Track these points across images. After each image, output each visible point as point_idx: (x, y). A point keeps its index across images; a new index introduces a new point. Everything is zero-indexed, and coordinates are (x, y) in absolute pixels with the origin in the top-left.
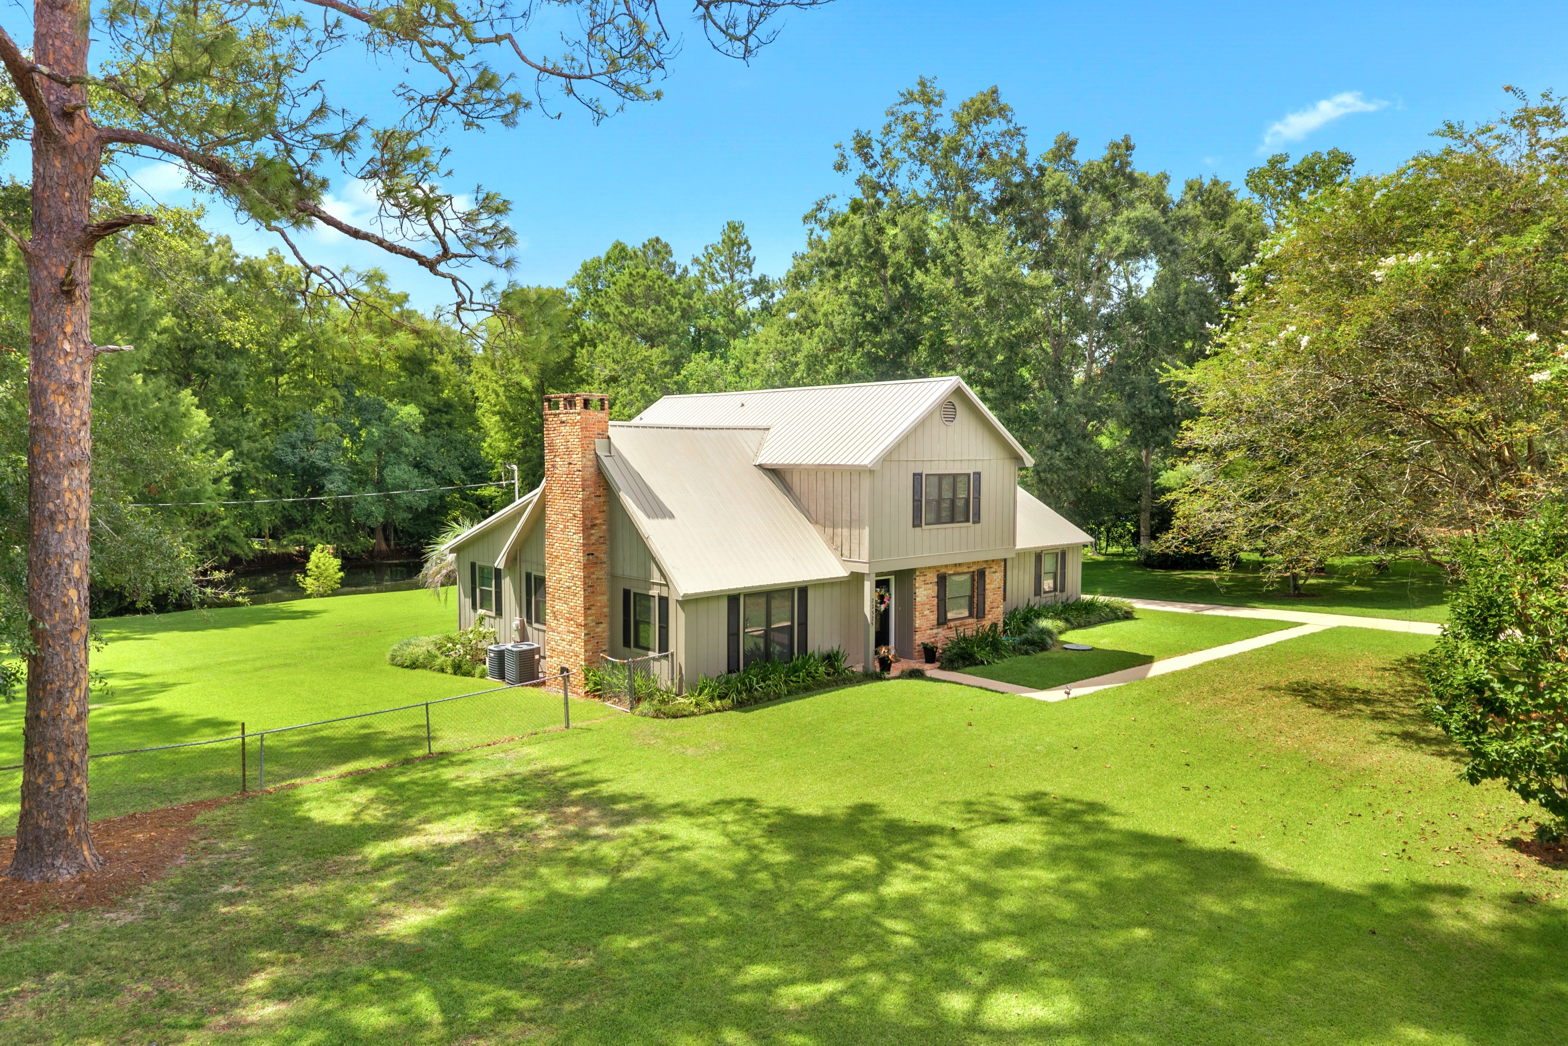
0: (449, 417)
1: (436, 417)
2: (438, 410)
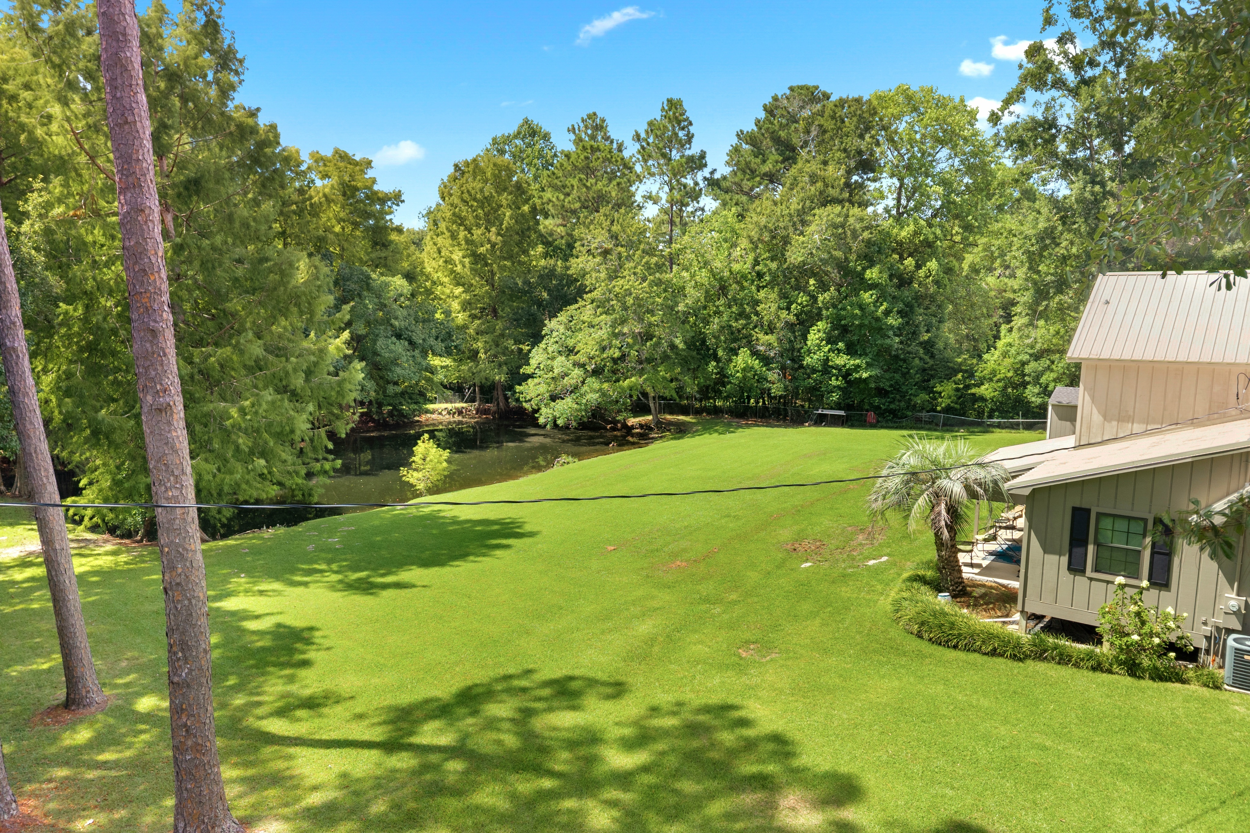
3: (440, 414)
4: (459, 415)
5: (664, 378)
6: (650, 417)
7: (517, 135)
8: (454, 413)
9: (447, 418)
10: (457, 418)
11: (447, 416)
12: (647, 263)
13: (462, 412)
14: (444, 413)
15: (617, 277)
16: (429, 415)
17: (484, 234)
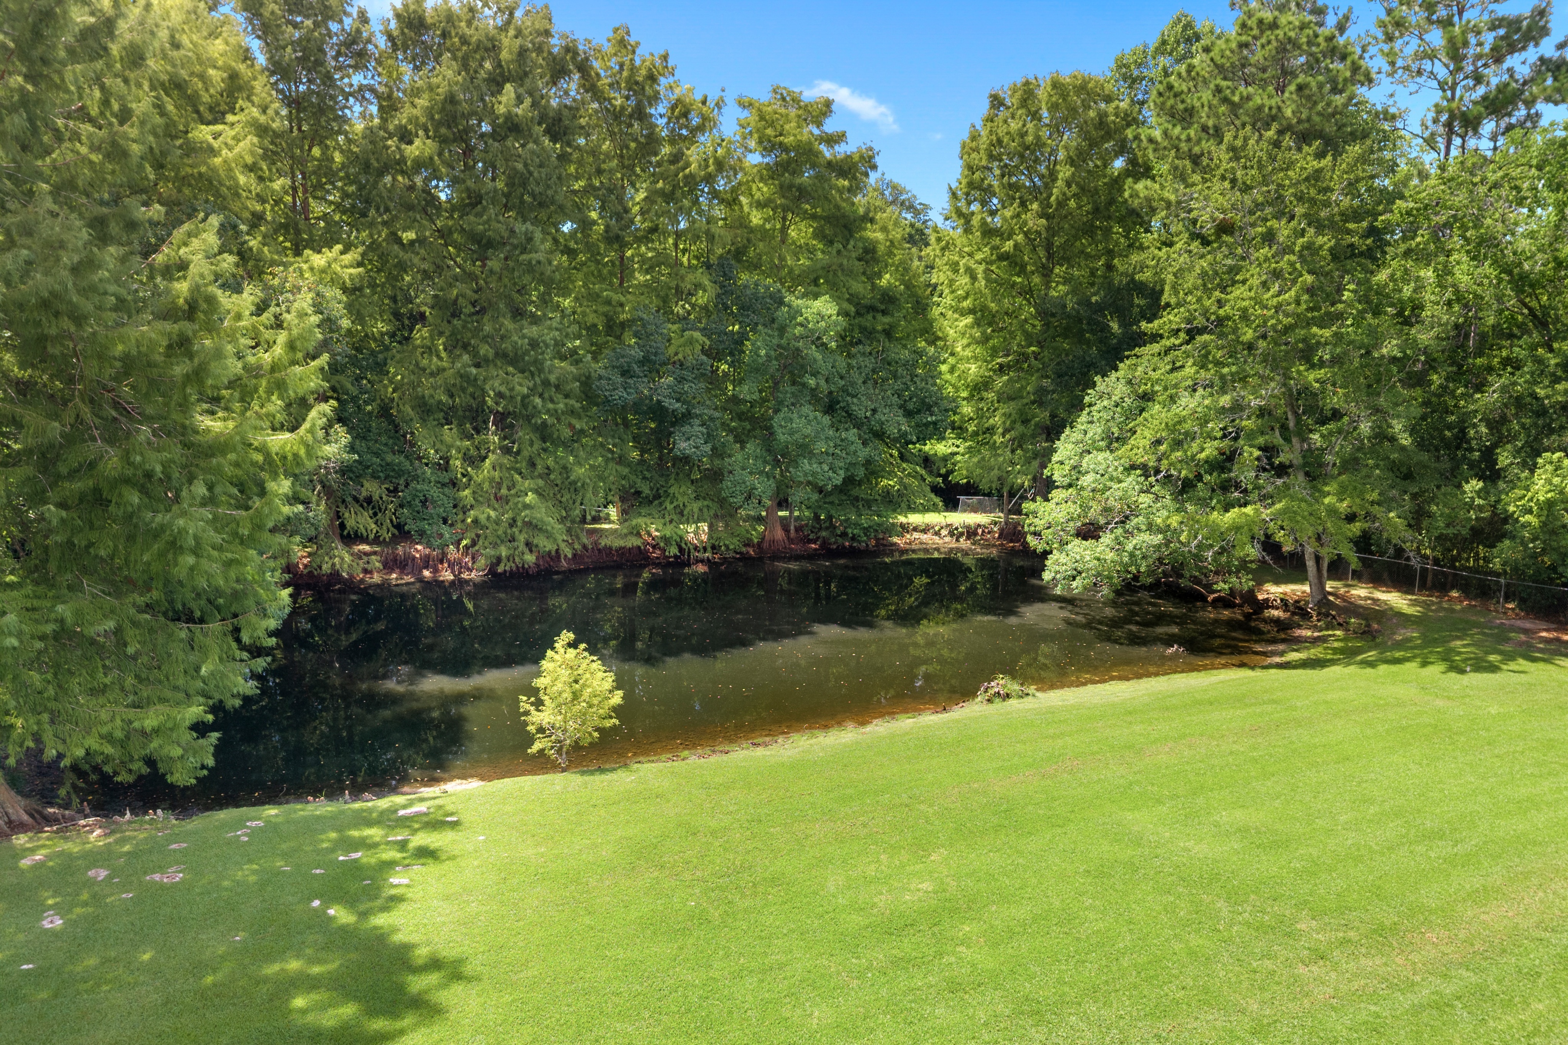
0: (887, 320)
1: (867, 321)
2: (872, 309)
3: (937, 533)
4: (968, 538)
5: (1332, 511)
6: (1307, 588)
7: (1162, 48)
8: (962, 534)
9: (947, 542)
10: (964, 544)
11: (947, 539)
12: (1308, 247)
13: (975, 534)
14: (944, 532)
15: (1234, 283)
16: (916, 535)
17: (1018, 215)
